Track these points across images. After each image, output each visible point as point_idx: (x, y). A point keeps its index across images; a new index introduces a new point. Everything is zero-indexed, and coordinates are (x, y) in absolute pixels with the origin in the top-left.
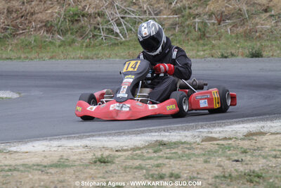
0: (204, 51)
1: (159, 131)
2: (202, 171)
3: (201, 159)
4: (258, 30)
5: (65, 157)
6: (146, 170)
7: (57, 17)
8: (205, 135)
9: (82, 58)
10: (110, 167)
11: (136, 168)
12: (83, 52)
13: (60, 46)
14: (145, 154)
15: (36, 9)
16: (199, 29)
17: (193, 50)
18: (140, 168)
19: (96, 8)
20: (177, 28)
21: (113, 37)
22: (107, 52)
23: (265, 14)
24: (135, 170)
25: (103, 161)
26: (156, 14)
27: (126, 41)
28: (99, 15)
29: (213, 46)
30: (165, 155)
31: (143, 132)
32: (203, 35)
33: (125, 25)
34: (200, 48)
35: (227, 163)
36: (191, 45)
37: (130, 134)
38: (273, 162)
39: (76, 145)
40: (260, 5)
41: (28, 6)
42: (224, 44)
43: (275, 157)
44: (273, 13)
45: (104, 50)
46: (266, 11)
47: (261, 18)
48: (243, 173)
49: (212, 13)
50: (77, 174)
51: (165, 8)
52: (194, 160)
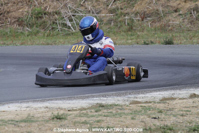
0: (132, 39)
1: (99, 96)
2: (130, 125)
3: (129, 117)
4: (170, 25)
5: (31, 115)
6: (90, 124)
7: (26, 15)
8: (132, 99)
9: (44, 44)
10: (64, 122)
11: (83, 123)
12: (45, 40)
13: (28, 36)
14: (89, 113)
15: (11, 9)
16: (128, 24)
17: (123, 39)
18: (85, 123)
19: (54, 8)
20: (112, 24)
21: (67, 29)
22: (62, 40)
23: (175, 13)
24: (82, 125)
25: (59, 118)
26: (98, 13)
27: (76, 32)
28: (56, 13)
29: (138, 36)
30: (103, 114)
31: (88, 97)
32: (131, 28)
33: (75, 20)
34: (129, 38)
35: (148, 120)
36: (123, 35)
37: (78, 98)
38: (181, 119)
39: (39, 106)
40: (172, 7)
41: (6, 7)
42: (146, 35)
43: (182, 115)
44: (181, 12)
45: (60, 38)
46: (176, 11)
47: (172, 16)
48: (159, 127)
49: (137, 13)
50: (40, 127)
51: (104, 9)
52: (124, 118)
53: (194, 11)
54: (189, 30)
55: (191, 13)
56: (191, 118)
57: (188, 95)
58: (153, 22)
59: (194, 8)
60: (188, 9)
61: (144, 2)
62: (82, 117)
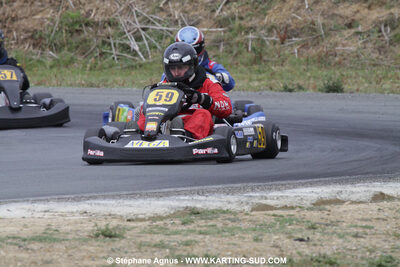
0: (259, 80)
1: (191, 193)
2: (250, 253)
3: (250, 236)
4: (338, 53)
5: (53, 228)
6: (171, 249)
7: (49, 25)
8: (256, 201)
9: (83, 85)
10: (118, 244)
11: (155, 246)
12: (85, 77)
13: (51, 67)
14: (169, 226)
15: (20, 12)
16: (253, 49)
17: (243, 79)
18: (161, 246)
19: (105, 14)
20: (222, 48)
21: (129, 56)
22: (119, 78)
23: (349, 30)
24: (154, 249)
25: (108, 235)
27: (148, 63)
28: (109, 24)
29: (273, 74)
30: (198, 229)
31: (167, 194)
32: (258, 58)
33: (147, 39)
34: (254, 76)
35: (286, 242)
36: (241, 72)
37: (148, 196)
38: (352, 243)
39: (70, 210)
40: (341, 17)
41: (8, 9)
42: (288, 71)
43: (356, 236)
44: (360, 29)
45: (116, 74)
46: (350, 26)
47: (343, 36)
48: (309, 258)
49: (273, 27)
50: (70, 252)
51: (206, 17)
52: (240, 237)
53: (386, 26)
54: (374, 65)
55: (380, 31)
56: (374, 242)
57: (370, 195)
58: (303, 46)
59: (386, 21)
60: (374, 22)
61: (287, 6)
62: (155, 233)
